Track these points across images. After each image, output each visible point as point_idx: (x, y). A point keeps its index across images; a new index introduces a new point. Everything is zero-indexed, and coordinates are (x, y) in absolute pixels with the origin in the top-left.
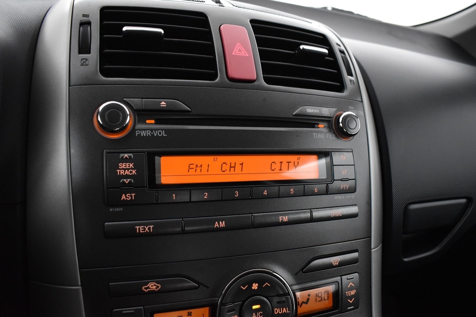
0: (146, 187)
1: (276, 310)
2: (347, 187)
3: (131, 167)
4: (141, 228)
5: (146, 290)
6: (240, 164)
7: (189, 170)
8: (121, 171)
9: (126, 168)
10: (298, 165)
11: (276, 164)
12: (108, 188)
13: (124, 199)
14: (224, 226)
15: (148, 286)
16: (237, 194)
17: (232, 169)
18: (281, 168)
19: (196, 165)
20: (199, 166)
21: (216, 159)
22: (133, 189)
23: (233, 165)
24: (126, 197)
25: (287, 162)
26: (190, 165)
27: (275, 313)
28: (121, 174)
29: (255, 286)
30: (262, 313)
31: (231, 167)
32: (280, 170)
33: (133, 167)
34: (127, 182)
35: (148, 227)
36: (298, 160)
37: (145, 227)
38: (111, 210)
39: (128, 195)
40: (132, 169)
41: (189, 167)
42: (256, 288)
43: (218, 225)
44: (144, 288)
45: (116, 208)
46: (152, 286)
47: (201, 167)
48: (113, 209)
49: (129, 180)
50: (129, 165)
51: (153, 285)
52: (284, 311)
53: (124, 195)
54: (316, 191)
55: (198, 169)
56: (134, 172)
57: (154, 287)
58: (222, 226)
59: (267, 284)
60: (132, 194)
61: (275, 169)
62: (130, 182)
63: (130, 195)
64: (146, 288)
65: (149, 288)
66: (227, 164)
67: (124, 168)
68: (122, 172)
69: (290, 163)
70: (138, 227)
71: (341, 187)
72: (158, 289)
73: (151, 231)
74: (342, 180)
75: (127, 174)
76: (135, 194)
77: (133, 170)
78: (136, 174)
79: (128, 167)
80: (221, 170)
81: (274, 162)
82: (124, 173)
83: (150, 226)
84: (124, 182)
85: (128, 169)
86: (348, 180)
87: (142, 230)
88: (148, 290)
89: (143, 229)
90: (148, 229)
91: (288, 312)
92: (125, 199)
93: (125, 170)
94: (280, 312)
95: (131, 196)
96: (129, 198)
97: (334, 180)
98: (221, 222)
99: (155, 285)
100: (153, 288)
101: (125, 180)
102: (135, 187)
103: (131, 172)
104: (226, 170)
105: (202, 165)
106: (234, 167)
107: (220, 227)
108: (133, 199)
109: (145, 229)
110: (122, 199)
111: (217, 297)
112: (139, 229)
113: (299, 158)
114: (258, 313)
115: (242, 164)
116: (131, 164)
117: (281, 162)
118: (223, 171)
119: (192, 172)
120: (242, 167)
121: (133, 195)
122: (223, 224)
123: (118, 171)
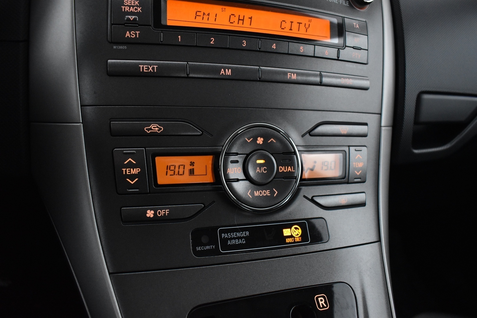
0: (151, 26)
1: (281, 168)
2: (359, 56)
3: (136, 5)
4: (145, 67)
5: (148, 131)
6: (249, 18)
7: (196, 17)
8: (126, 7)
9: (131, 5)
10: (309, 27)
11: (286, 23)
12: (112, 24)
13: (128, 36)
14: (230, 75)
15: (150, 127)
16: (245, 43)
17: (241, 22)
18: (291, 28)
19: (204, 13)
20: (206, 14)
21: (224, 9)
22: (137, 26)
23: (241, 18)
24: (130, 34)
25: (298, 23)
26: (197, 12)
27: (280, 171)
28: (126, 11)
29: (260, 141)
30: (266, 168)
31: (239, 19)
32: (290, 30)
33: (138, 5)
34: (132, 19)
35: (152, 66)
36: (309, 23)
37: (149, 66)
38: (115, 47)
39: (133, 33)
40: (137, 6)
41: (196, 14)
42: (261, 143)
43: (224, 73)
44: (146, 129)
45: (120, 46)
46: (155, 128)
47: (209, 16)
48: (117, 47)
49: (134, 17)
50: (135, 2)
51: (156, 126)
52: (289, 170)
53: (128, 32)
54: (327, 53)
55: (206, 17)
56: (139, 9)
57: (157, 129)
58: (228, 74)
59: (272, 140)
60: (136, 32)
61: (285, 28)
62: (135, 19)
63: (134, 33)
64: (148, 130)
65: (151, 129)
66: (235, 16)
67: (129, 4)
68: (127, 9)
69: (300, 24)
70: (141, 66)
71: (353, 55)
72: (160, 131)
73: (155, 71)
74: (354, 47)
75: (132, 11)
76: (139, 32)
77: (138, 8)
78: (141, 11)
79: (133, 4)
80: (229, 21)
81: (285, 21)
82: (129, 10)
83: (154, 66)
84: (129, 19)
85: (133, 7)
86: (360, 49)
87: (146, 70)
88: (150, 131)
89: (147, 68)
90: (152, 69)
91: (293, 171)
92: (130, 37)
93: (130, 6)
94: (285, 170)
95: (136, 34)
96: (133, 36)
97: (346, 46)
98: (227, 70)
99: (157, 127)
100: (155, 130)
101: (130, 17)
102: (139, 25)
103: (136, 9)
104: (234, 22)
105: (209, 13)
106: (243, 20)
107: (226, 74)
108: (138, 37)
109: (149, 69)
110: (126, 37)
111: (221, 146)
112: (143, 68)
113: (310, 20)
114: (262, 168)
115: (251, 18)
116: (137, 1)
117: (292, 22)
118: (231, 23)
119: (199, 19)
120: (251, 21)
121: (138, 32)
122: (229, 72)
123: (123, 7)
